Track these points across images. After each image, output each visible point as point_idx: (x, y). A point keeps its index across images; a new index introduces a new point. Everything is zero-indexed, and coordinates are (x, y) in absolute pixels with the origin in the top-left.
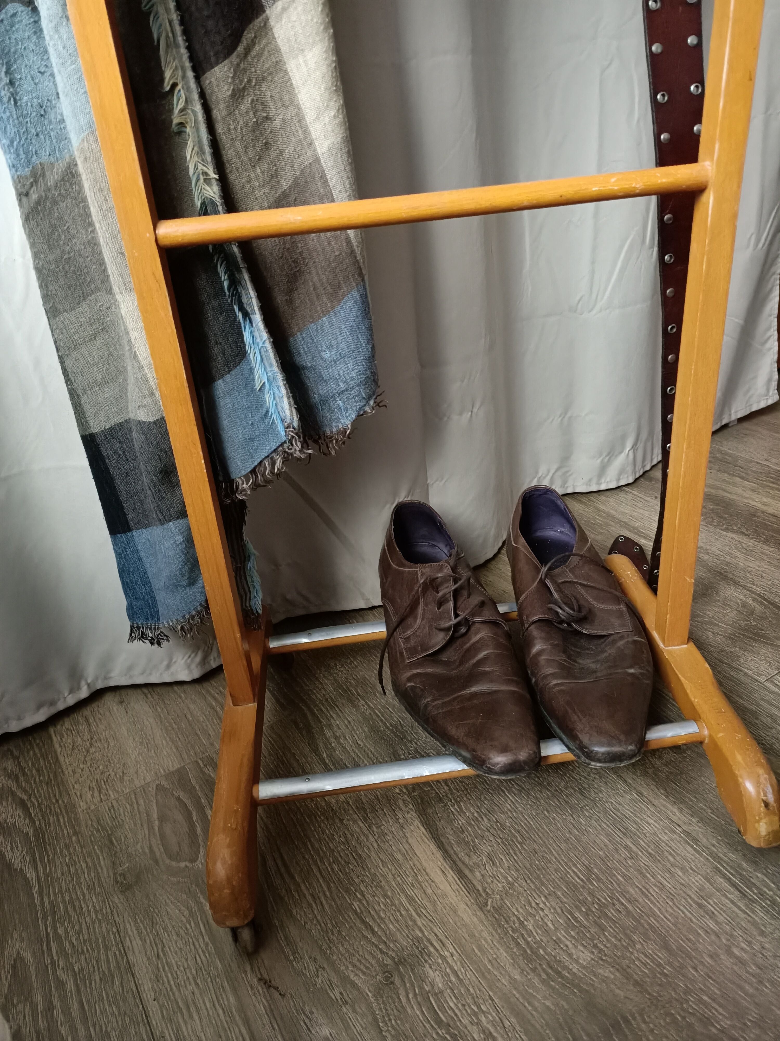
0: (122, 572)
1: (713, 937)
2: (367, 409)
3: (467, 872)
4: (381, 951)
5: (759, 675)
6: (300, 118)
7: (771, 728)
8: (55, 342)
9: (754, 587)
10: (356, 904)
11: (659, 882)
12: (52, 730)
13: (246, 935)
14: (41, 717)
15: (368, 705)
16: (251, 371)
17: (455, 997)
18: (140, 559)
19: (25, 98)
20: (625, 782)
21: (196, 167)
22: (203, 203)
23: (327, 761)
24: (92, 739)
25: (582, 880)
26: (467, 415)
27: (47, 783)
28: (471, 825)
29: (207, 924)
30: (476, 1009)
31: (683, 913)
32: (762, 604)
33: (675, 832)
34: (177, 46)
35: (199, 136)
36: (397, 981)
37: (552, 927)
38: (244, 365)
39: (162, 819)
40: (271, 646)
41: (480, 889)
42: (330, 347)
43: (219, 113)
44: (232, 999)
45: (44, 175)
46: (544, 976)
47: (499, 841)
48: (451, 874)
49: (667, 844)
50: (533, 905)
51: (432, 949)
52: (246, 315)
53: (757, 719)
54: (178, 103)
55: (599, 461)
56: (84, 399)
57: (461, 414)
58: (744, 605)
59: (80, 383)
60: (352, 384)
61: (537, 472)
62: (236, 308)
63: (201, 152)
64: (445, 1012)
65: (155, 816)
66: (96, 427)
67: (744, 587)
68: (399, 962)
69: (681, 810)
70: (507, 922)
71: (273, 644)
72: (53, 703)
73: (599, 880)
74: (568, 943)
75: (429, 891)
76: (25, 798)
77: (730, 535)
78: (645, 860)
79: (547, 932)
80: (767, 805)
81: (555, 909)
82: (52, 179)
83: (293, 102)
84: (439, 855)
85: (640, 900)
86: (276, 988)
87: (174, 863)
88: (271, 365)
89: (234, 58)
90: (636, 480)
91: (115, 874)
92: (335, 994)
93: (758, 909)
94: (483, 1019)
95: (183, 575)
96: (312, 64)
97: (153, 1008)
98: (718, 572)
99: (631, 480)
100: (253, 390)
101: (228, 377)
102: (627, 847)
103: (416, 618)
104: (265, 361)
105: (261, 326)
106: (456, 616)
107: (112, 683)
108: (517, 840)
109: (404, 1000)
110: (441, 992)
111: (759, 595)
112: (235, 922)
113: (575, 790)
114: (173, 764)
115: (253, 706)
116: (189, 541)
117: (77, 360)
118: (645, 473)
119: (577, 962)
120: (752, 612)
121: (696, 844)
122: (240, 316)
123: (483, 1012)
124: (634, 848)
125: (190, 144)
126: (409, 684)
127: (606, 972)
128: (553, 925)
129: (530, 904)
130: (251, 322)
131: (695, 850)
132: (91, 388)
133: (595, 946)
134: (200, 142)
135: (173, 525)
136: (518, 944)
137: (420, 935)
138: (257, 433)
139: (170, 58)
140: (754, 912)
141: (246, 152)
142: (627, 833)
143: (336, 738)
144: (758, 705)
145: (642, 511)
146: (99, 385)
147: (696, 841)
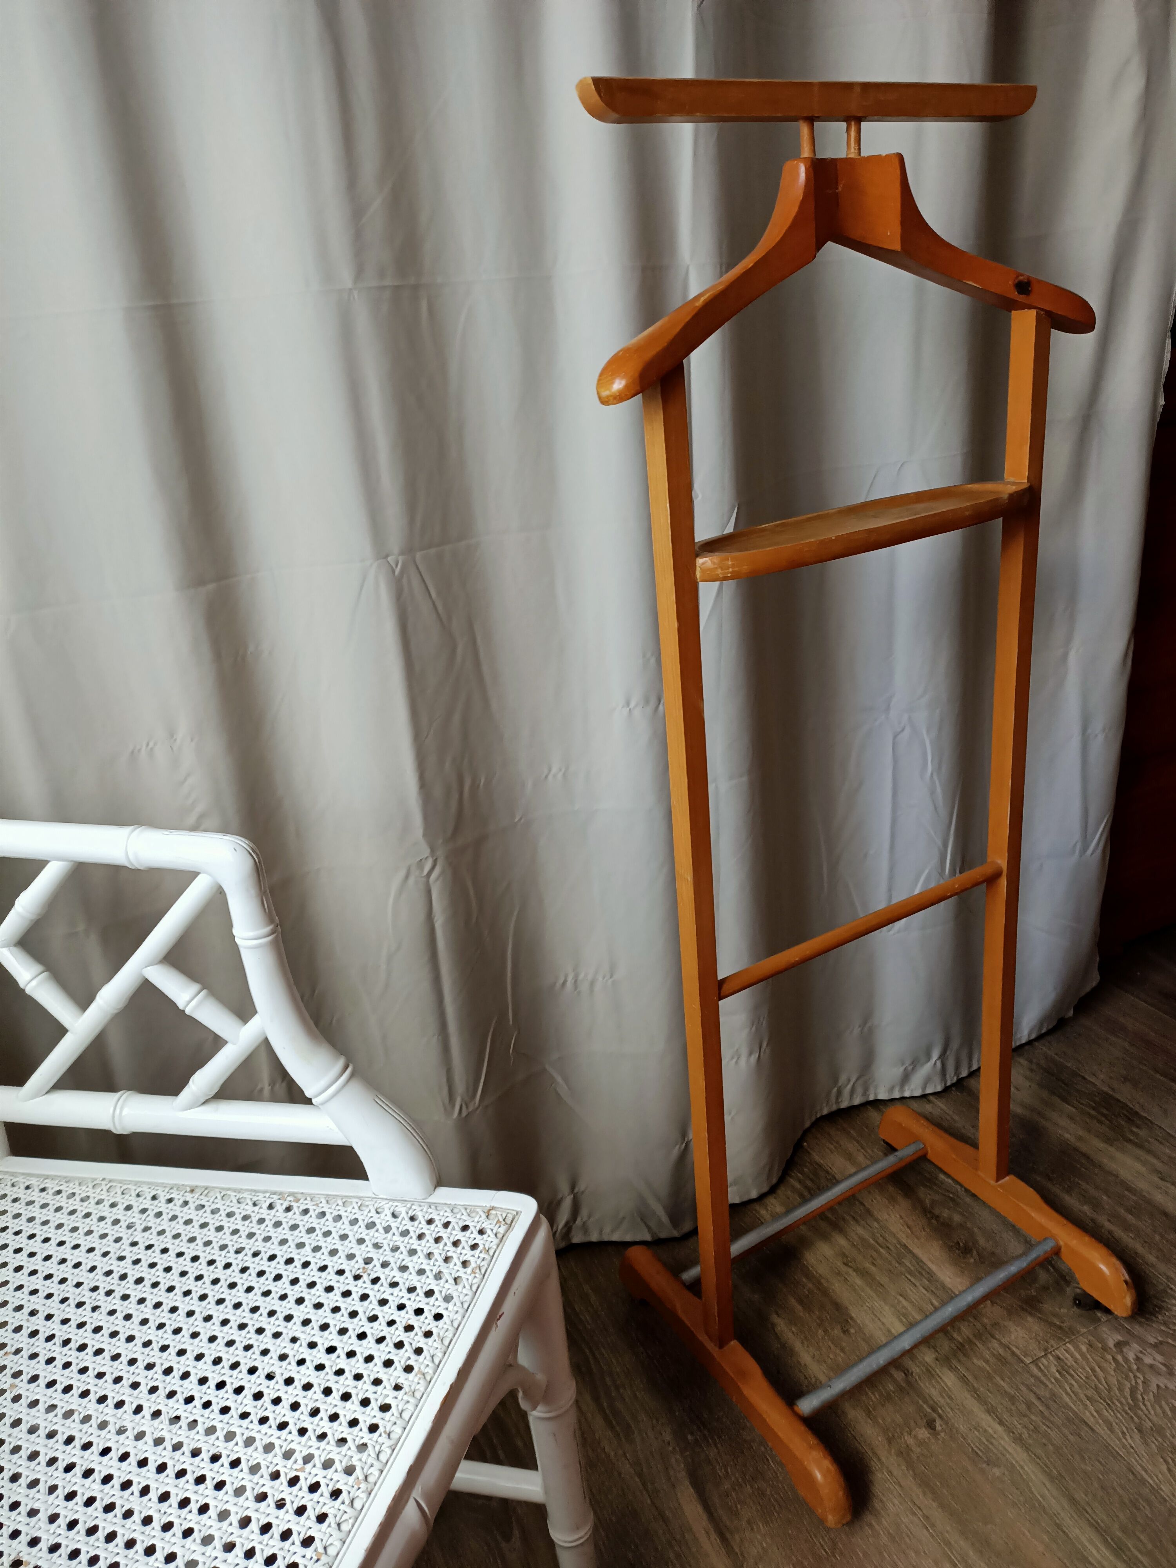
3: (728, 1535)
5: (1026, 1355)
11: (893, 1561)
23: (607, 1412)
25: (826, 1552)
28: (734, 1490)
33: (915, 1514)
41: (738, 1552)
47: (759, 1508)
48: (714, 1536)
49: (907, 1527)
55: (902, 1069)
61: (836, 1081)
69: (924, 1494)
75: (694, 1549)
84: (704, 1516)
90: (948, 1088)
99: (939, 1089)
108: (775, 1509)
121: (933, 1529)
131: (931, 1534)
144: (1017, 1389)
147: (933, 1526)
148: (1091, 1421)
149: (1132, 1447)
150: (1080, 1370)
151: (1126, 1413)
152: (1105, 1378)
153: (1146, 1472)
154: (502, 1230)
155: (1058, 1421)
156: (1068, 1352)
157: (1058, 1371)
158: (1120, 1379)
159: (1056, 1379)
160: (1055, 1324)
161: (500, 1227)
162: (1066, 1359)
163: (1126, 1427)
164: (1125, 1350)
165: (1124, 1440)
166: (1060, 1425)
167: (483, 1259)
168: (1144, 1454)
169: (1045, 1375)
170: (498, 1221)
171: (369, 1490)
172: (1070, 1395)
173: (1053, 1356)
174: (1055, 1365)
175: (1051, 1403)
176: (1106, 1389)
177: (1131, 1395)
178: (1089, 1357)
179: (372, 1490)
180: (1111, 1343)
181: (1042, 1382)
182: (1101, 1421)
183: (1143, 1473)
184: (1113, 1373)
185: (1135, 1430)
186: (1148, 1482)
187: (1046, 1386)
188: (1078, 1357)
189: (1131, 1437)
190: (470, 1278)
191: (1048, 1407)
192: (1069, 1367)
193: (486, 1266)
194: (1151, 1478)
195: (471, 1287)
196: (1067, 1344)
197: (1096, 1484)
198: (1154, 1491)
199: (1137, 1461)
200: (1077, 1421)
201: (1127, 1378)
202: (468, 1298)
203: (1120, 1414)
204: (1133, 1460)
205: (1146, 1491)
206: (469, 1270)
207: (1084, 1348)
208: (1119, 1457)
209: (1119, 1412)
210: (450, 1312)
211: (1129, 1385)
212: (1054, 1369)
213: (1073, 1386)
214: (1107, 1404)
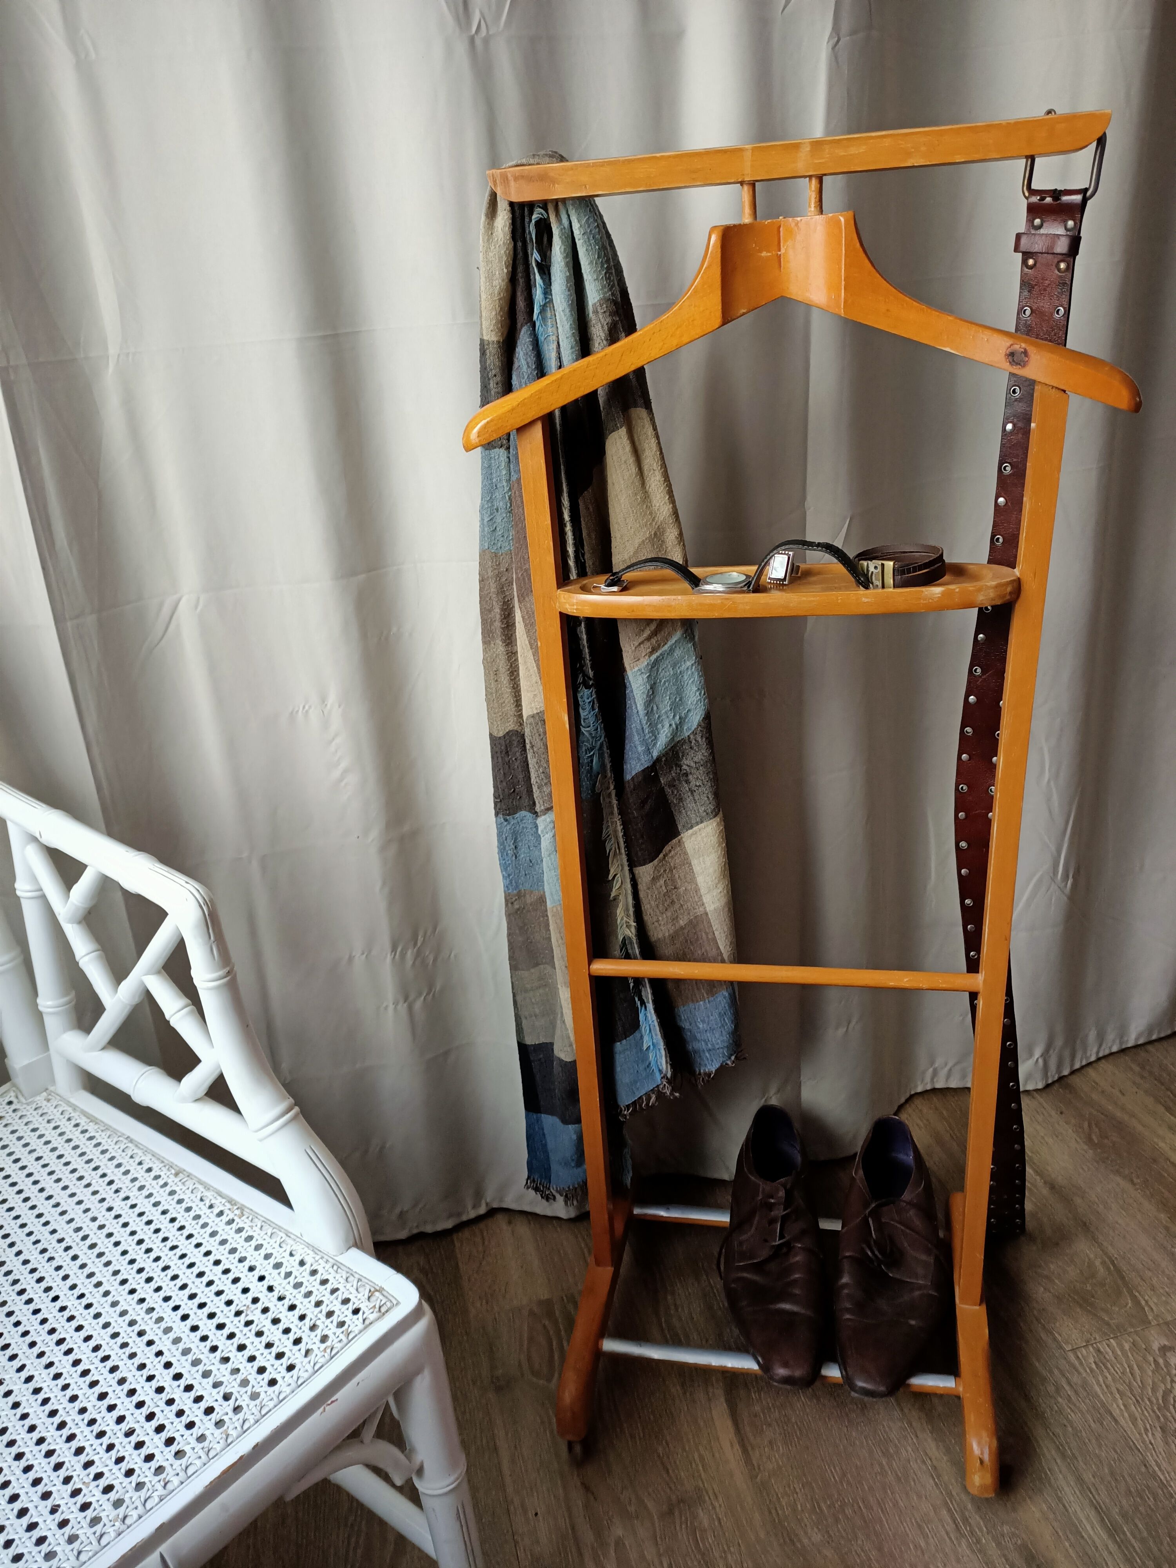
0: (529, 1137)
1: (919, 1553)
2: (729, 1062)
3: (749, 1449)
4: (670, 1488)
5: (1067, 1342)
6: (697, 890)
7: (1051, 1397)
8: (512, 983)
9: (1110, 1248)
10: (660, 1450)
11: (895, 1499)
12: (455, 1237)
13: (578, 1449)
14: (449, 1224)
15: (710, 1283)
16: (642, 1037)
17: (714, 1536)
18: (544, 1134)
19: (522, 856)
20: (902, 1410)
21: (622, 919)
22: (624, 938)
24: (484, 1252)
26: (841, 1031)
27: (449, 1284)
29: (552, 1432)
30: (726, 1548)
31: (904, 1528)
32: (1108, 1269)
33: (924, 1462)
34: (620, 853)
35: (627, 901)
36: (677, 1513)
37: (800, 1508)
38: (637, 1034)
39: (531, 1339)
40: (635, 1212)
41: (756, 1465)
42: (703, 1021)
43: (642, 887)
44: (561, 1491)
45: (524, 896)
46: (782, 1541)
47: (782, 1432)
48: (737, 1447)
49: (914, 1472)
50: (792, 1488)
51: (707, 1498)
52: (643, 1003)
53: (1043, 1385)
54: (616, 885)
56: (524, 1022)
57: (837, 1028)
58: (1091, 1265)
59: (524, 1013)
60: (717, 1047)
62: (636, 999)
63: (627, 910)
64: (704, 1544)
65: (526, 1335)
66: (529, 1041)
67: (1100, 1245)
68: (681, 1501)
69: (938, 1448)
70: (768, 1496)
71: (637, 1211)
72: (459, 1214)
73: (849, 1483)
74: (808, 1524)
75: (717, 1455)
76: (432, 1294)
77: (1118, 1179)
78: (891, 1478)
79: (794, 1510)
80: (982, 1462)
81: (806, 1496)
82: (529, 900)
83: (693, 880)
85: (875, 1508)
86: (593, 1494)
87: (534, 1380)
88: (656, 1035)
89: (656, 862)
90: (1048, 1086)
91: (492, 1377)
92: (632, 1509)
93: (964, 1543)
94: (729, 1557)
95: (573, 1160)
96: (708, 863)
97: (508, 1480)
98: (1082, 1221)
99: (1040, 1086)
100: (641, 1050)
101: (624, 1042)
102: (881, 1465)
103: (751, 1227)
104: (652, 1031)
105: (653, 1012)
106: (782, 1237)
107: (505, 1206)
108: (796, 1434)
109: (678, 1528)
110: (705, 1531)
111: (1110, 1258)
112: (570, 1437)
113: (857, 1407)
114: (544, 1294)
115: (610, 1270)
116: (580, 1139)
117: (525, 999)
118: (1061, 1078)
119: (810, 1539)
120: (1093, 1276)
121: (938, 1479)
122: (639, 1003)
123: (731, 1553)
124: (887, 1468)
125: (621, 905)
126: (733, 1285)
127: (828, 1553)
128: (801, 1507)
129: (789, 1487)
130: (646, 1008)
131: (936, 1484)
132: (531, 1016)
133: (828, 1532)
134: (627, 905)
135: (571, 1127)
136: (770, 1512)
137: (701, 1485)
138: (640, 1078)
139: (615, 861)
140: (960, 1544)
141: (658, 907)
142: (886, 1453)
143: (675, 1305)
144: (1051, 1372)
145: (1038, 1127)
146: (536, 1016)
147: (939, 1476)
148: (1116, 1413)
149: (1152, 1444)
150: (1118, 1366)
151: (1154, 1411)
152: (1141, 1377)
153: (1160, 1469)
154: (372, 1317)
155: (1083, 1407)
156: (1110, 1347)
157: (1095, 1362)
158: (1156, 1380)
159: (1092, 1370)
160: (1103, 1320)
161: (372, 1313)
162: (1107, 1353)
163: (1150, 1425)
164: (1168, 1354)
165: (1145, 1436)
166: (1084, 1411)
167: (340, 1341)
168: (1162, 1452)
169: (1081, 1364)
170: (374, 1306)
171: (120, 1530)
172: (1101, 1386)
173: (1094, 1348)
174: (1094, 1356)
175: (1081, 1390)
176: (1139, 1386)
177: (1163, 1397)
178: (1130, 1355)
179: (122, 1532)
180: (1156, 1346)
181: (1077, 1370)
182: (1126, 1415)
183: (1156, 1469)
184: (1150, 1373)
185: (1159, 1429)
186: (1159, 1477)
187: (1079, 1373)
188: (1119, 1353)
189: (1153, 1434)
190: (320, 1355)
191: (1076, 1392)
192: (1108, 1361)
193: (339, 1348)
194: (1163, 1474)
195: (314, 1365)
196: (1112, 1340)
197: (1106, 1471)
198: (1163, 1486)
199: (1152, 1456)
200: (1102, 1411)
201: (1163, 1381)
202: (306, 1375)
203: (1148, 1412)
204: (1149, 1454)
205: (1154, 1484)
206: (323, 1346)
207: (1127, 1346)
208: (1136, 1452)
209: (1146, 1410)
210: (286, 1381)
211: (1163, 1387)
212: (1091, 1360)
213: (1107, 1378)
214: (1137, 1401)
